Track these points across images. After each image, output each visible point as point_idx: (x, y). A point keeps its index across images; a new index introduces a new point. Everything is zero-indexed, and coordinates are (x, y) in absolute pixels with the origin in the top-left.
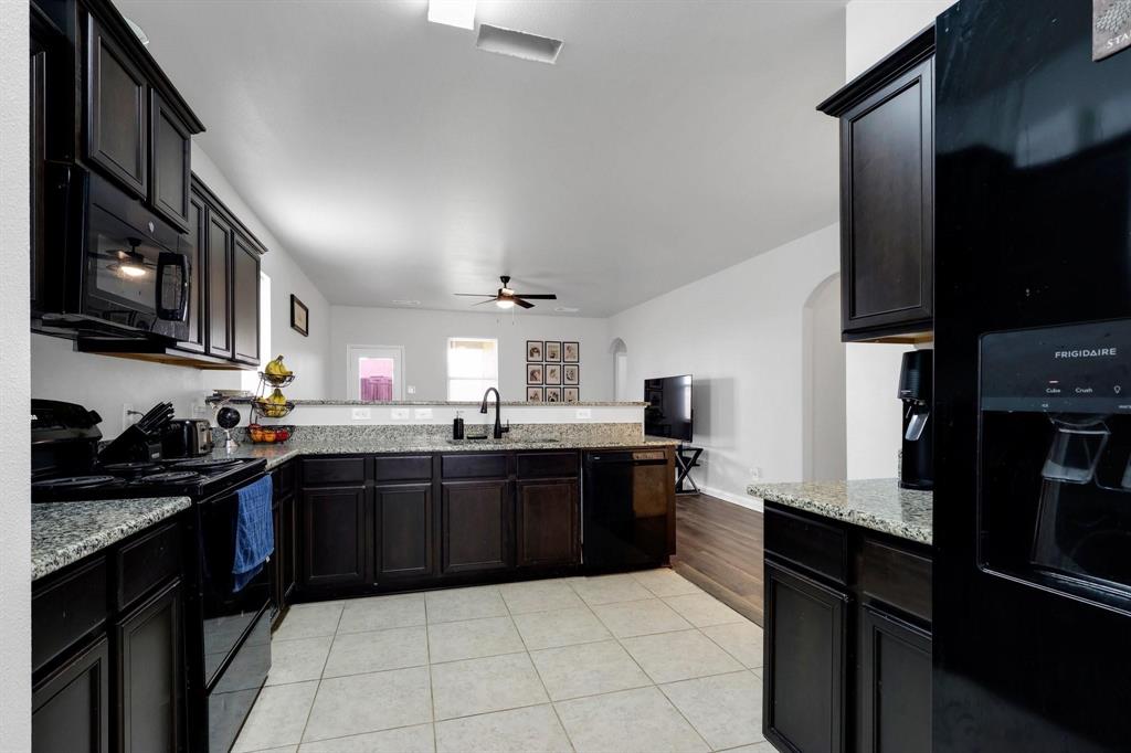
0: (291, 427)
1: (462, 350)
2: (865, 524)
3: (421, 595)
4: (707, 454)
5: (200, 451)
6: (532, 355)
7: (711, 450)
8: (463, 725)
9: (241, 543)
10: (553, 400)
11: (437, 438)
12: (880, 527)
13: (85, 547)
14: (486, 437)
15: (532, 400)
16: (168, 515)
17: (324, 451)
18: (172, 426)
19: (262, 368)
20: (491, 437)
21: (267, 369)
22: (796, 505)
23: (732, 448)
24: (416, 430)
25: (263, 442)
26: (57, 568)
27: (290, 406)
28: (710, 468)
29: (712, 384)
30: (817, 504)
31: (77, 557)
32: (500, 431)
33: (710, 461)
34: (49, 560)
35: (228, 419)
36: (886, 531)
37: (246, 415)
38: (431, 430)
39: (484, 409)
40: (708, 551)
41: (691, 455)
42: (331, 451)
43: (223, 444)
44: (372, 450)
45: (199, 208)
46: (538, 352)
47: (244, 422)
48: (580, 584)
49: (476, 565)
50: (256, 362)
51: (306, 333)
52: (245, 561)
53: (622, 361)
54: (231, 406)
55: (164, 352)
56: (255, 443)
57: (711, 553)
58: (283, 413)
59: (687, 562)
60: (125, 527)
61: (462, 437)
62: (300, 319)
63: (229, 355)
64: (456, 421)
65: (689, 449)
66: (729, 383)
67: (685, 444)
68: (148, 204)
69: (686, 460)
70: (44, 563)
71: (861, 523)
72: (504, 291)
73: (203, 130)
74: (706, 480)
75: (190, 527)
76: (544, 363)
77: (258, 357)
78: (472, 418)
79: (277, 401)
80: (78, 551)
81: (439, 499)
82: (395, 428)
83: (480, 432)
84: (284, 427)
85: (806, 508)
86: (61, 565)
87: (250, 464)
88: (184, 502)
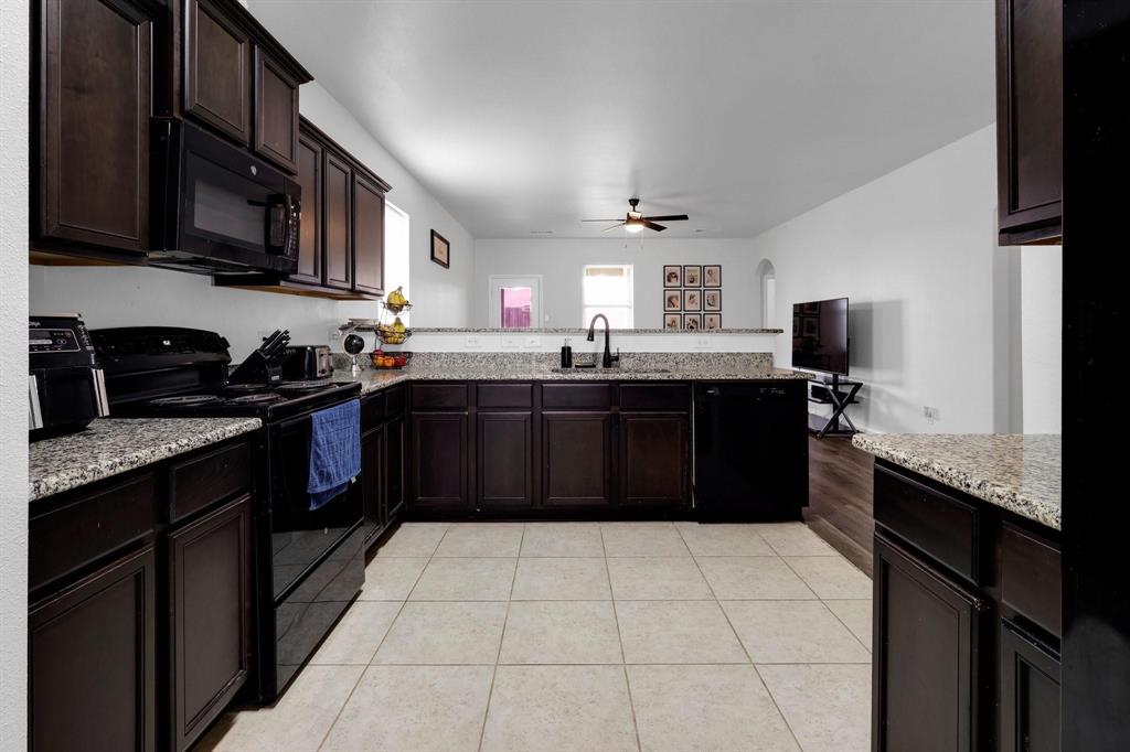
0: (409, 353)
1: (601, 278)
2: (1002, 503)
3: (522, 524)
4: (868, 390)
5: (318, 375)
6: (669, 281)
7: (873, 385)
8: (524, 674)
9: (316, 464)
10: (693, 327)
11: (544, 366)
12: (1023, 511)
13: (121, 464)
14: (594, 366)
15: (670, 327)
16: (231, 435)
17: (430, 377)
18: (287, 351)
19: (385, 299)
20: (600, 366)
21: (389, 299)
22: (909, 466)
23: (900, 384)
24: (526, 358)
25: (384, 367)
26: (84, 482)
27: (408, 333)
28: (872, 405)
29: (874, 307)
30: (936, 467)
31: (111, 473)
32: (610, 360)
33: (872, 398)
34: (76, 474)
35: (354, 346)
36: (1032, 517)
37: (371, 343)
38: (540, 359)
39: (591, 336)
40: (856, 506)
41: (847, 390)
42: (436, 377)
43: (349, 368)
44: (473, 377)
45: (316, 152)
46: (676, 277)
47: (368, 349)
48: (690, 530)
49: (576, 499)
50: (379, 292)
51: (447, 266)
52: (321, 482)
53: (771, 284)
54: (355, 333)
55: (279, 284)
56: (377, 368)
57: (860, 508)
58: (400, 340)
59: (825, 517)
60: (174, 446)
61: (569, 365)
62: (441, 252)
63: (349, 286)
64: (563, 349)
65: (847, 383)
66: (896, 307)
67: (842, 378)
68: (252, 149)
69: (841, 396)
70: (68, 478)
71: (995, 501)
72: (632, 214)
73: (312, 79)
74: (867, 419)
75: (262, 447)
76: (683, 288)
77: (382, 288)
78: (580, 346)
79: (396, 329)
80: (112, 467)
81: (539, 429)
82: (505, 356)
83: (588, 361)
84: (405, 353)
85: (921, 471)
86: (89, 480)
87: (342, 387)
88: (253, 423)
